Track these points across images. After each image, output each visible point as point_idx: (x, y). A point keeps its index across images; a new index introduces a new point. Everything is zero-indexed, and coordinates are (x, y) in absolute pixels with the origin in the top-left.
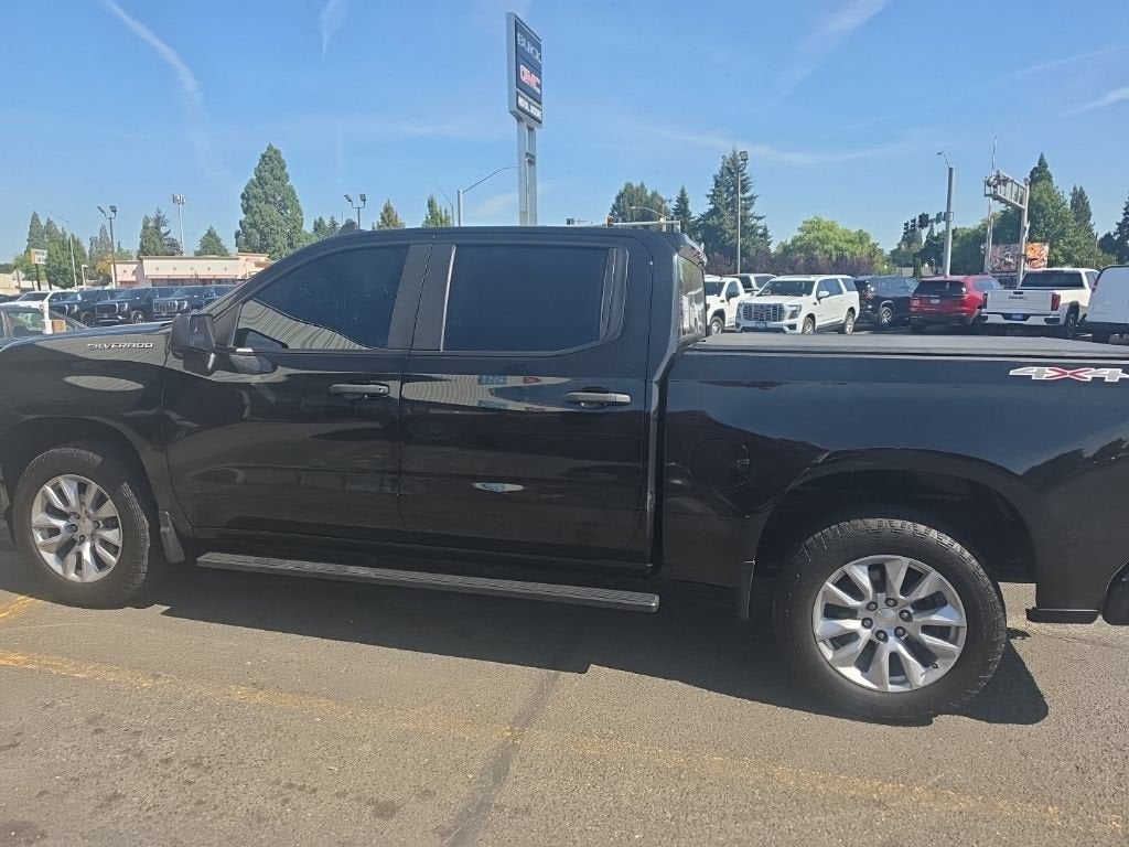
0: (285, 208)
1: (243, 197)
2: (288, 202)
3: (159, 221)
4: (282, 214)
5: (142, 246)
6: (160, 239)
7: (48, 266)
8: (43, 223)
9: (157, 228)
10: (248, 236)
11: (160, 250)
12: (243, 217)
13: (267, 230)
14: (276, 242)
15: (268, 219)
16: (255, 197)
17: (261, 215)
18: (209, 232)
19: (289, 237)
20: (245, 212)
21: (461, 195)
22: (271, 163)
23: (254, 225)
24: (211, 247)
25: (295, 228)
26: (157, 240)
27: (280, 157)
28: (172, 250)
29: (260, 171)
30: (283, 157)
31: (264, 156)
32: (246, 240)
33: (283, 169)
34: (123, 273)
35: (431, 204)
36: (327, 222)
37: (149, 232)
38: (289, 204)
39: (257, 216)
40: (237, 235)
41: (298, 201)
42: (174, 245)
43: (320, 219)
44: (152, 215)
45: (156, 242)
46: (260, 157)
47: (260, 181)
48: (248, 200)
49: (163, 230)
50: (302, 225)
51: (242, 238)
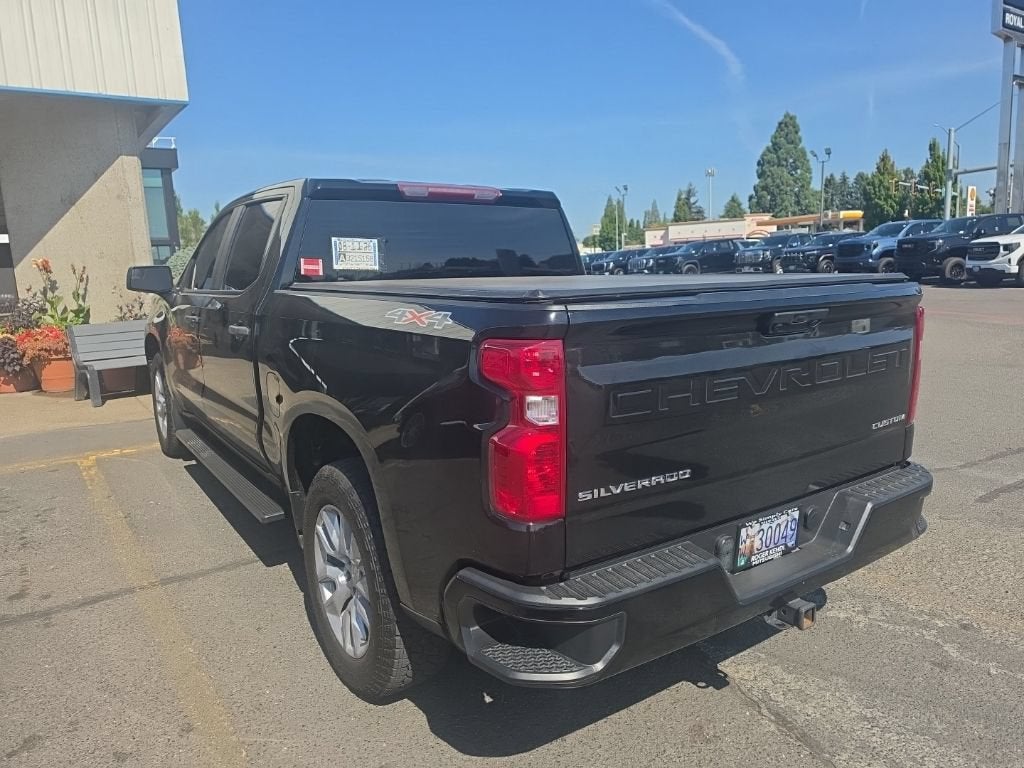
0: (796, 169)
1: (759, 164)
2: (800, 161)
3: (690, 193)
4: (792, 175)
5: (675, 215)
6: (690, 208)
7: (600, 236)
8: (615, 203)
9: (688, 199)
10: (760, 198)
11: (688, 217)
12: (757, 181)
13: (776, 191)
14: (783, 201)
15: (778, 181)
16: (769, 162)
17: (773, 179)
18: (733, 198)
19: (797, 196)
20: (759, 177)
21: (953, 134)
22: (787, 129)
23: (765, 188)
24: (733, 212)
25: (803, 186)
26: (687, 209)
27: (795, 122)
28: (698, 216)
29: (776, 138)
30: (798, 121)
31: (780, 124)
32: (757, 203)
33: (797, 132)
34: (653, 239)
35: (933, 147)
36: (838, 178)
37: (681, 202)
38: (799, 164)
39: (769, 179)
40: (751, 198)
41: (808, 161)
42: (700, 212)
43: (832, 176)
44: (685, 188)
45: (687, 211)
46: (777, 125)
47: (776, 147)
48: (763, 165)
49: (692, 200)
50: (809, 183)
51: (754, 200)
